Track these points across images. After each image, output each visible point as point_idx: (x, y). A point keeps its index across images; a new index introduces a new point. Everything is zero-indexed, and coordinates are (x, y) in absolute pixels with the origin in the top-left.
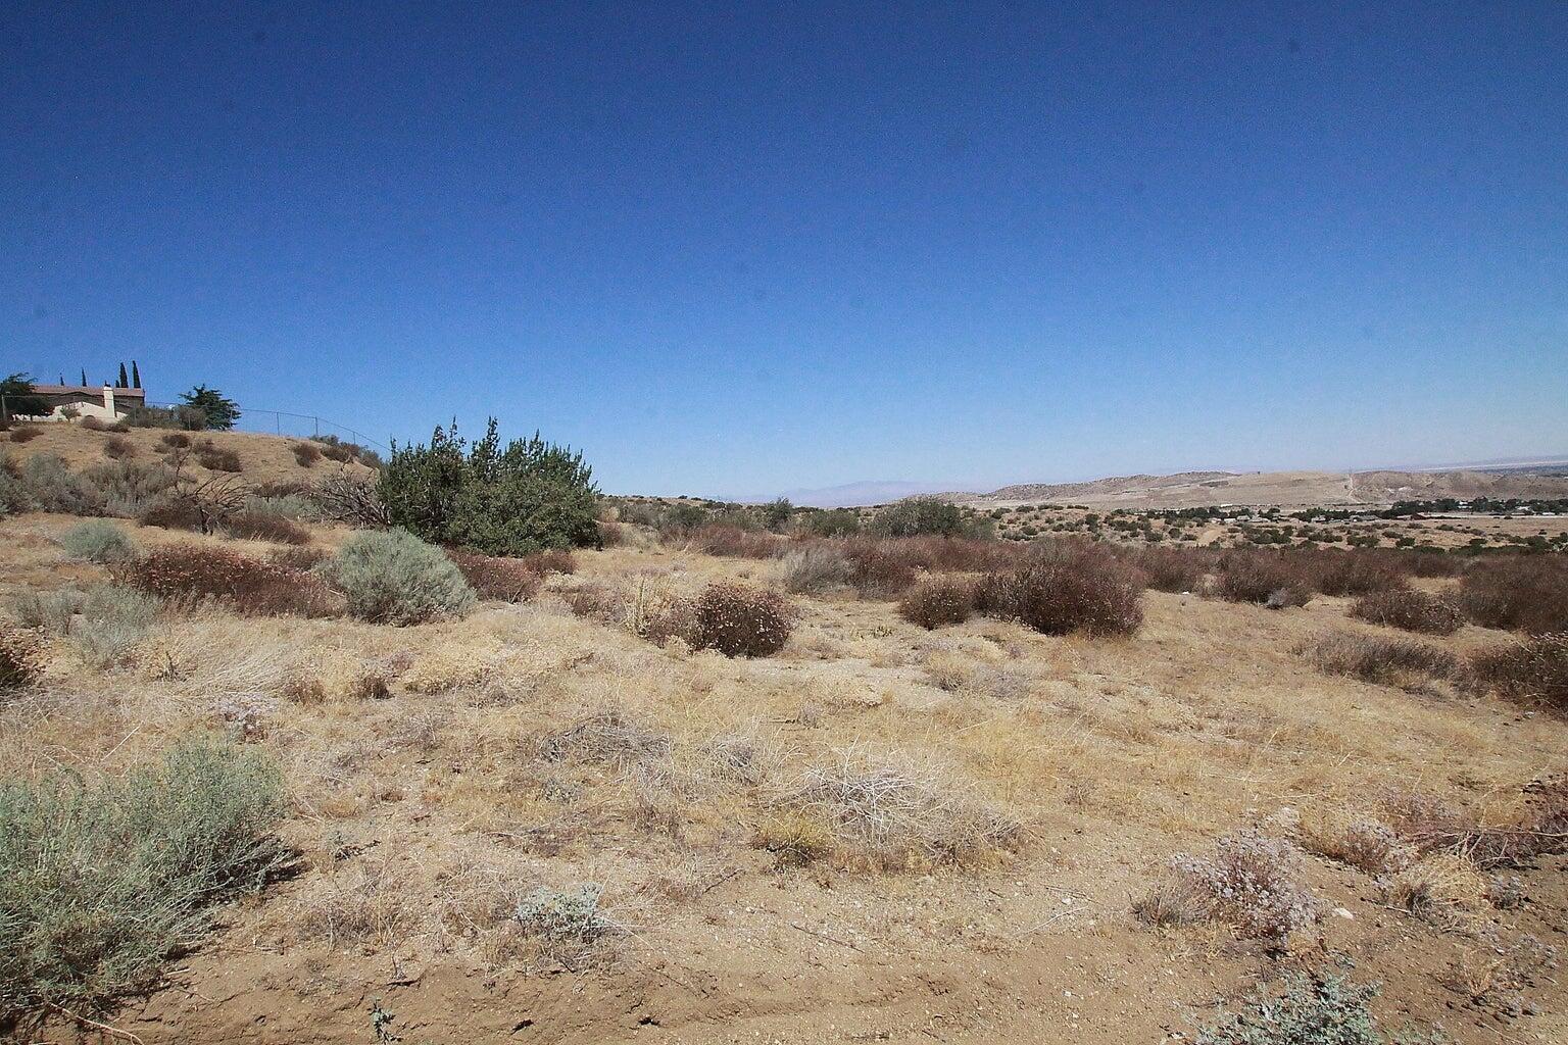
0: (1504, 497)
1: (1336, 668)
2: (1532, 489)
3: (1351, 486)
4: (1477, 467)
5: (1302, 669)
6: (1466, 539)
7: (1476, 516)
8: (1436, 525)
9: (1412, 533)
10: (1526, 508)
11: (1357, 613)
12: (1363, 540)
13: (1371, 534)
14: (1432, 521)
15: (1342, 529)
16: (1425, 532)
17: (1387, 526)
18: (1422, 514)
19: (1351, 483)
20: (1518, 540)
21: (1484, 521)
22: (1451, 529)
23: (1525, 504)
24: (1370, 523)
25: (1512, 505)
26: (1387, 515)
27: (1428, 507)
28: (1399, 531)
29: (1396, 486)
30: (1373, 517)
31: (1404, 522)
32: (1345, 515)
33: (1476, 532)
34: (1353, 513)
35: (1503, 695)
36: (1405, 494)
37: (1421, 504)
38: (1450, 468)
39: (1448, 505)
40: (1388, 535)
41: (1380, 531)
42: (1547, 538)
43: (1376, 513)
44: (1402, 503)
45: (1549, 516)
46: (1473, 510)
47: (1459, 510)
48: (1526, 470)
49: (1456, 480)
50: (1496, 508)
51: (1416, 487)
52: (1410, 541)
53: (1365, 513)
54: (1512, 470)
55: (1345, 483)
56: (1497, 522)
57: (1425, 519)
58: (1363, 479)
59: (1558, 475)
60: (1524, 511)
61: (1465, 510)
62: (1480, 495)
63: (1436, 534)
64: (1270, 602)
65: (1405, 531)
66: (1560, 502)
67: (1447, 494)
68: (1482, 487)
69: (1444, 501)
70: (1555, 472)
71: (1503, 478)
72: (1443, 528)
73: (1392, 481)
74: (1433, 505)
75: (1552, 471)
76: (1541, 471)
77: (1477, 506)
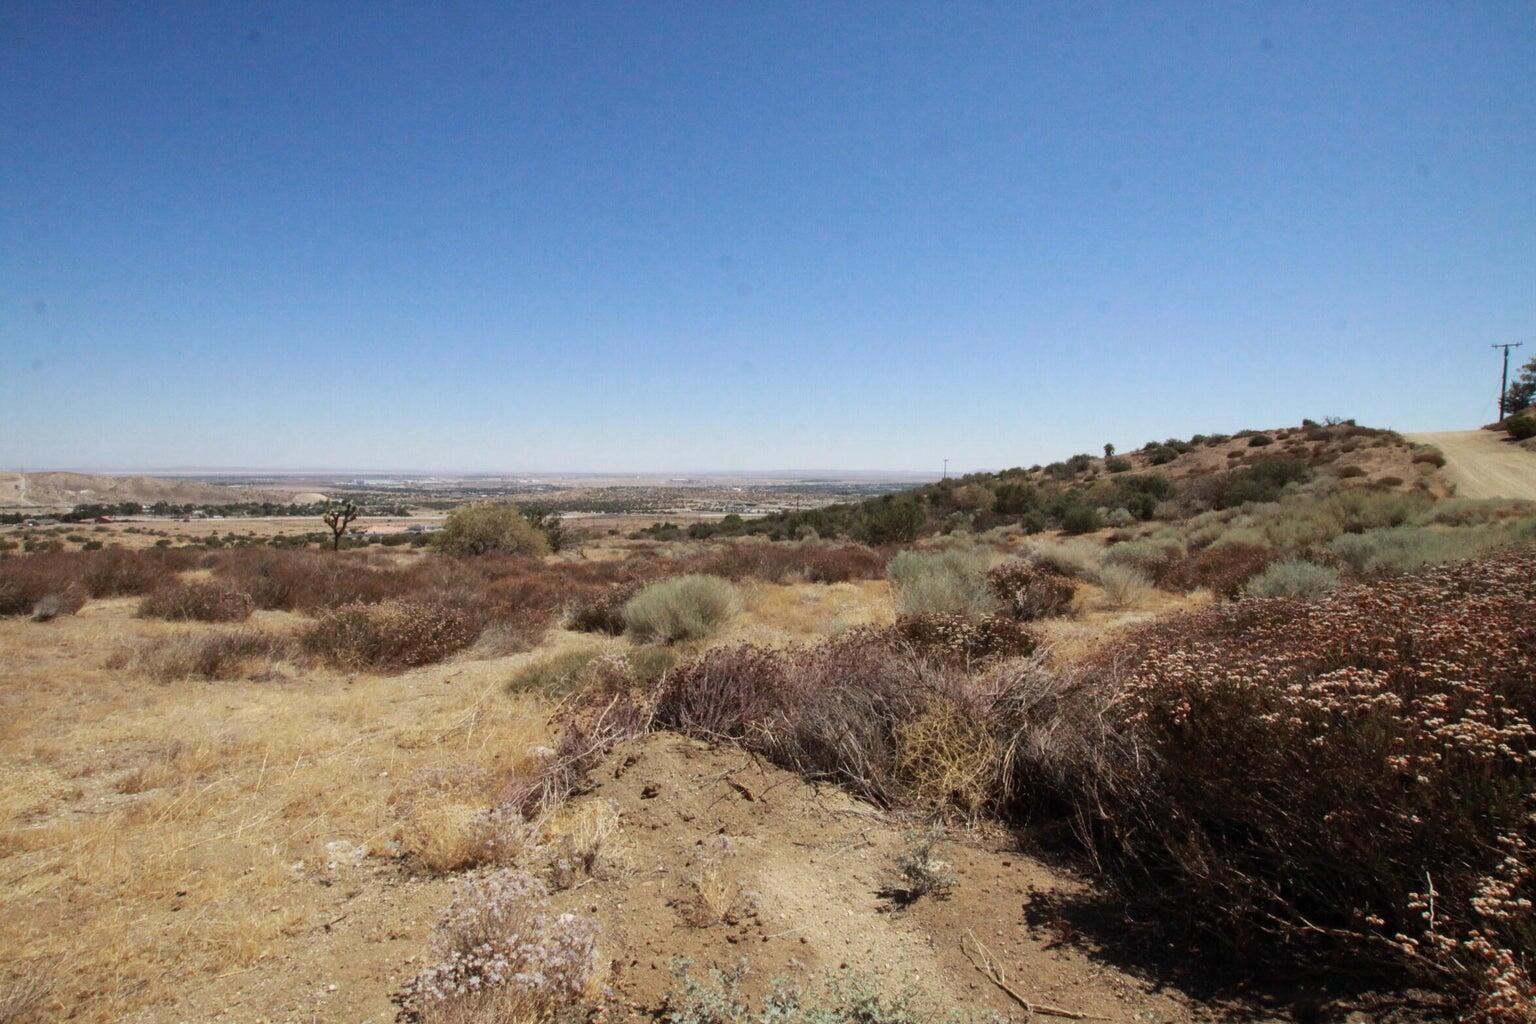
0: (181, 502)
1: (173, 673)
2: (204, 496)
3: (23, 487)
4: (156, 473)
5: (132, 683)
6: (153, 540)
7: (159, 519)
8: (123, 528)
9: (100, 537)
10: (201, 512)
11: (149, 612)
12: (44, 546)
13: (53, 539)
14: (118, 523)
15: (16, 534)
16: (112, 535)
17: (71, 530)
18: (106, 517)
19: (23, 483)
20: (197, 540)
21: (165, 523)
22: (138, 531)
23: (199, 508)
24: (52, 527)
25: (189, 509)
26: (67, 519)
27: (112, 511)
28: (85, 535)
29: (78, 488)
30: (52, 521)
31: (88, 527)
32: (17, 519)
33: (161, 534)
34: (27, 517)
35: (327, 665)
36: (87, 497)
37: (105, 507)
38: (132, 473)
39: (131, 509)
40: (73, 539)
41: (64, 536)
42: (220, 537)
43: (56, 517)
44: (84, 507)
45: (218, 519)
46: (156, 513)
47: (143, 513)
48: (199, 478)
49: (138, 485)
50: (176, 512)
51: (98, 490)
52: (97, 545)
53: (43, 517)
54: (188, 478)
55: (16, 483)
56: (176, 524)
57: (109, 522)
58: (38, 479)
59: (222, 484)
60: (199, 515)
61: (149, 513)
62: (161, 499)
63: (125, 536)
64: (37, 612)
65: (92, 535)
66: (227, 507)
67: (130, 498)
68: (162, 492)
69: (128, 505)
70: (221, 481)
71: (180, 485)
72: (131, 531)
73: (73, 483)
74: (117, 509)
75: (218, 481)
76: (211, 480)
77: (159, 510)
